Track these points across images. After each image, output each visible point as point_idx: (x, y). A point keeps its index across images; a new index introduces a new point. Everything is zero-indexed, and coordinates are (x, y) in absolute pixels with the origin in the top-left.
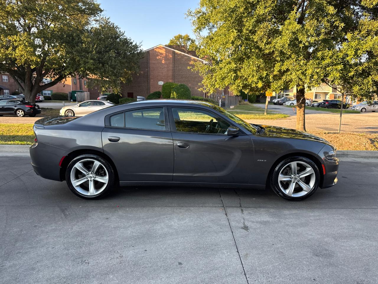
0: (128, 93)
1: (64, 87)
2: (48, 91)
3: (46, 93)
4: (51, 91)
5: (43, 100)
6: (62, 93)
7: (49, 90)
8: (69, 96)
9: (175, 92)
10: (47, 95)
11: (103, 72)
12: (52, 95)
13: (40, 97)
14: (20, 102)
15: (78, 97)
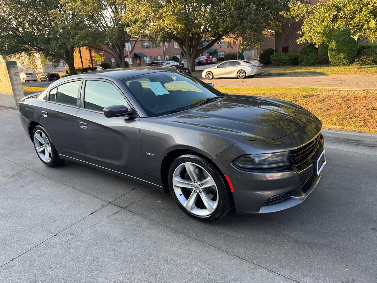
0: (283, 48)
1: (221, 48)
2: (222, 53)
3: (220, 55)
4: (225, 52)
5: (215, 61)
6: (233, 53)
7: (223, 51)
8: (237, 56)
9: (334, 41)
10: (221, 56)
11: (242, 29)
12: (225, 56)
13: (214, 59)
14: (174, 67)
15: (246, 56)
